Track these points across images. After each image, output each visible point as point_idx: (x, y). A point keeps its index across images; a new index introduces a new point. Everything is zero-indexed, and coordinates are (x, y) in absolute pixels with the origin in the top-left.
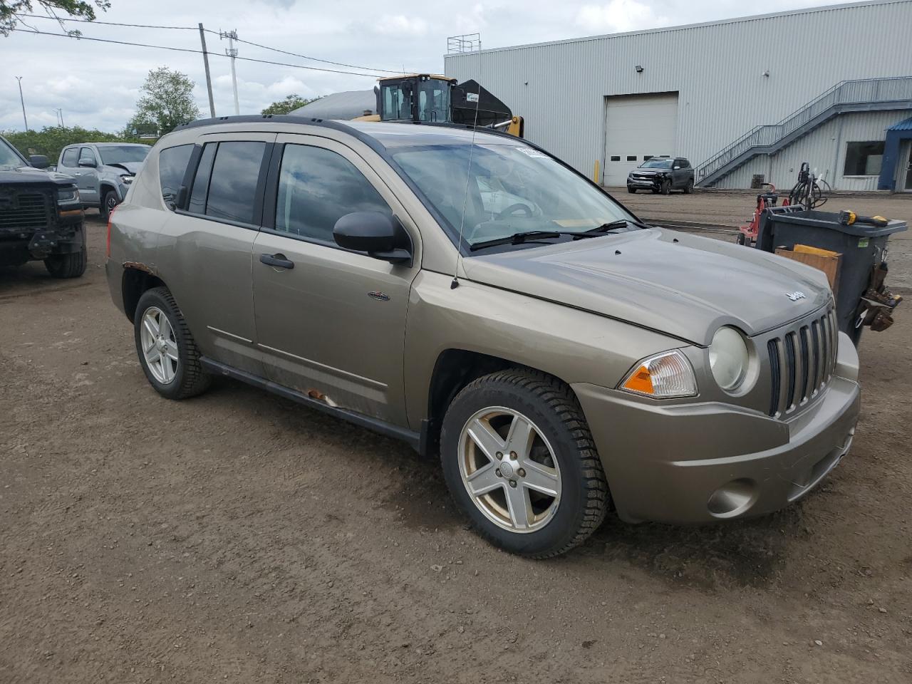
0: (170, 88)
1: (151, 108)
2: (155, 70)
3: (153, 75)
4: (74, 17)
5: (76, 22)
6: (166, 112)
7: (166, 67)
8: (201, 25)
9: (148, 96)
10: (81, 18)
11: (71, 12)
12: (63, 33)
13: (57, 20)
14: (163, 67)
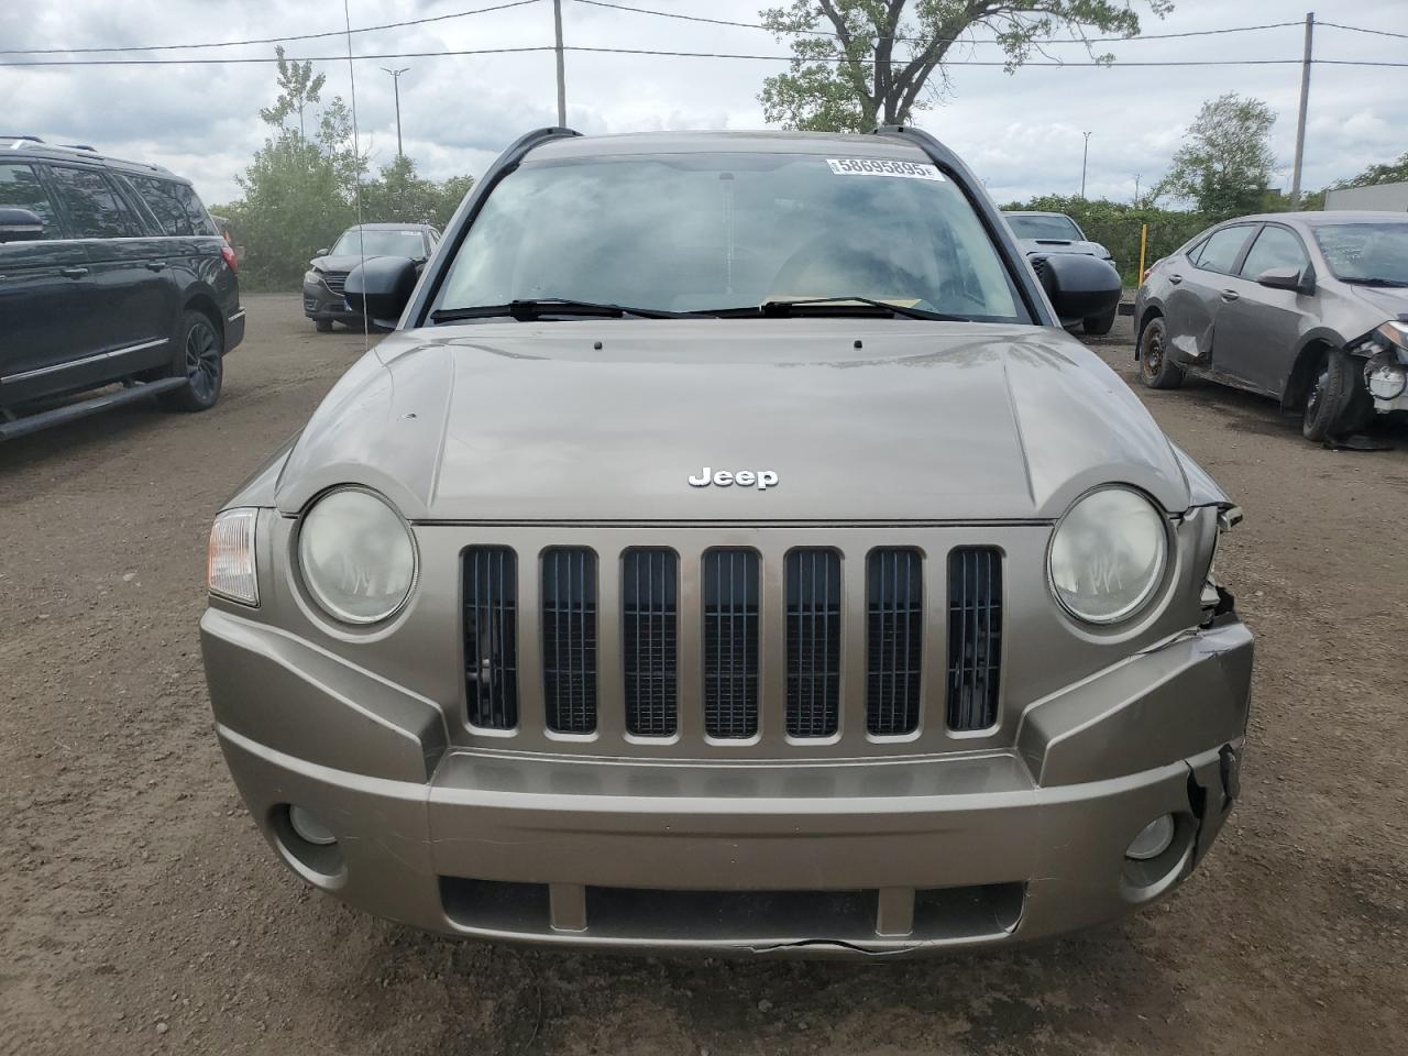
0: (1234, 124)
1: (1196, 161)
2: (1214, 100)
3: (1208, 108)
4: (1108, 35)
5: (1112, 42)
6: (1218, 167)
7: (1234, 93)
8: (1311, 15)
9: (1194, 141)
10: (1119, 35)
11: (1104, 27)
12: (1089, 61)
13: (1084, 44)
14: (1228, 93)
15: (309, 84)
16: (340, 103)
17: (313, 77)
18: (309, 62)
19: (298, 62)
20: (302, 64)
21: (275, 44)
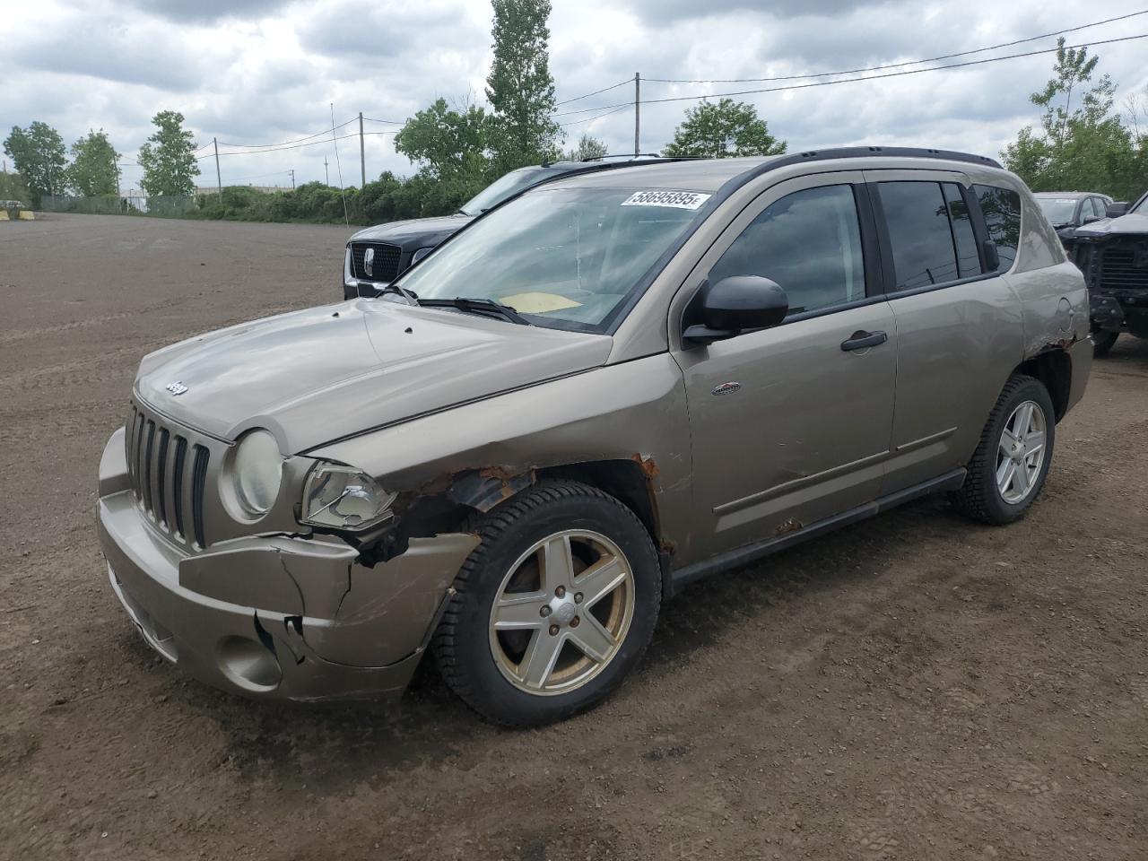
15: (1083, 66)
16: (1108, 80)
17: (1087, 59)
18: (1085, 47)
19: (1074, 49)
20: (1078, 50)
21: (1058, 37)
